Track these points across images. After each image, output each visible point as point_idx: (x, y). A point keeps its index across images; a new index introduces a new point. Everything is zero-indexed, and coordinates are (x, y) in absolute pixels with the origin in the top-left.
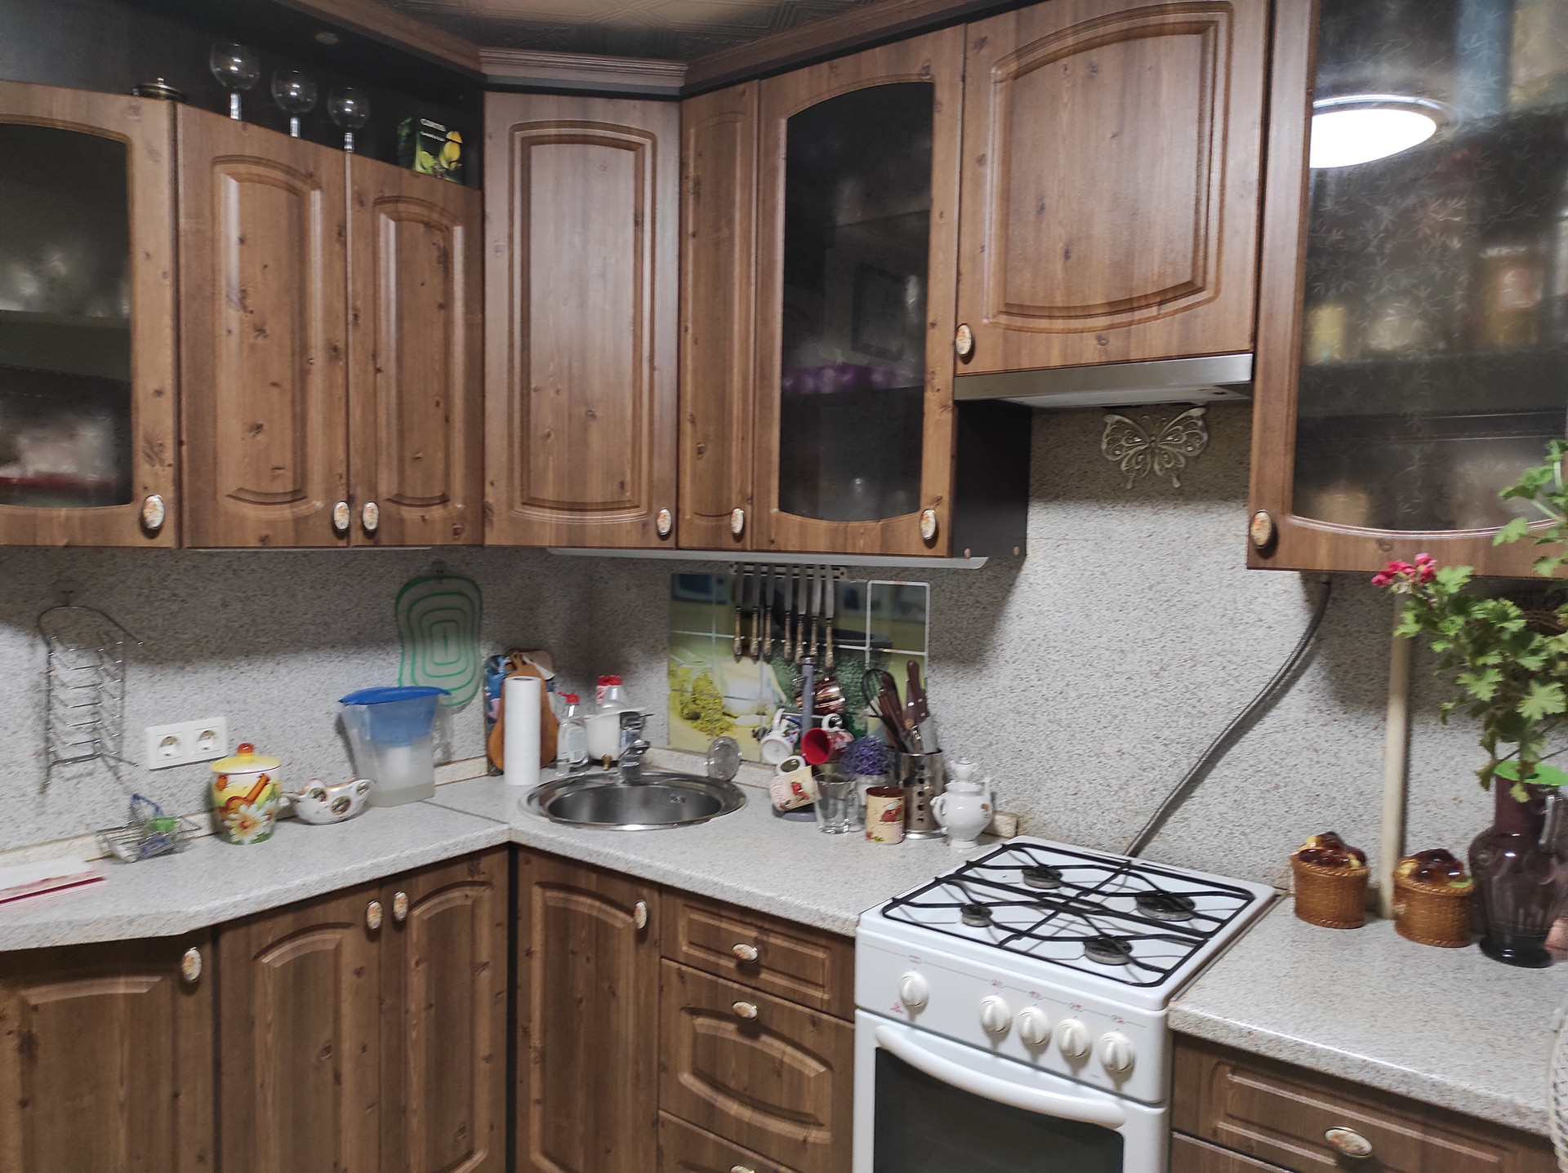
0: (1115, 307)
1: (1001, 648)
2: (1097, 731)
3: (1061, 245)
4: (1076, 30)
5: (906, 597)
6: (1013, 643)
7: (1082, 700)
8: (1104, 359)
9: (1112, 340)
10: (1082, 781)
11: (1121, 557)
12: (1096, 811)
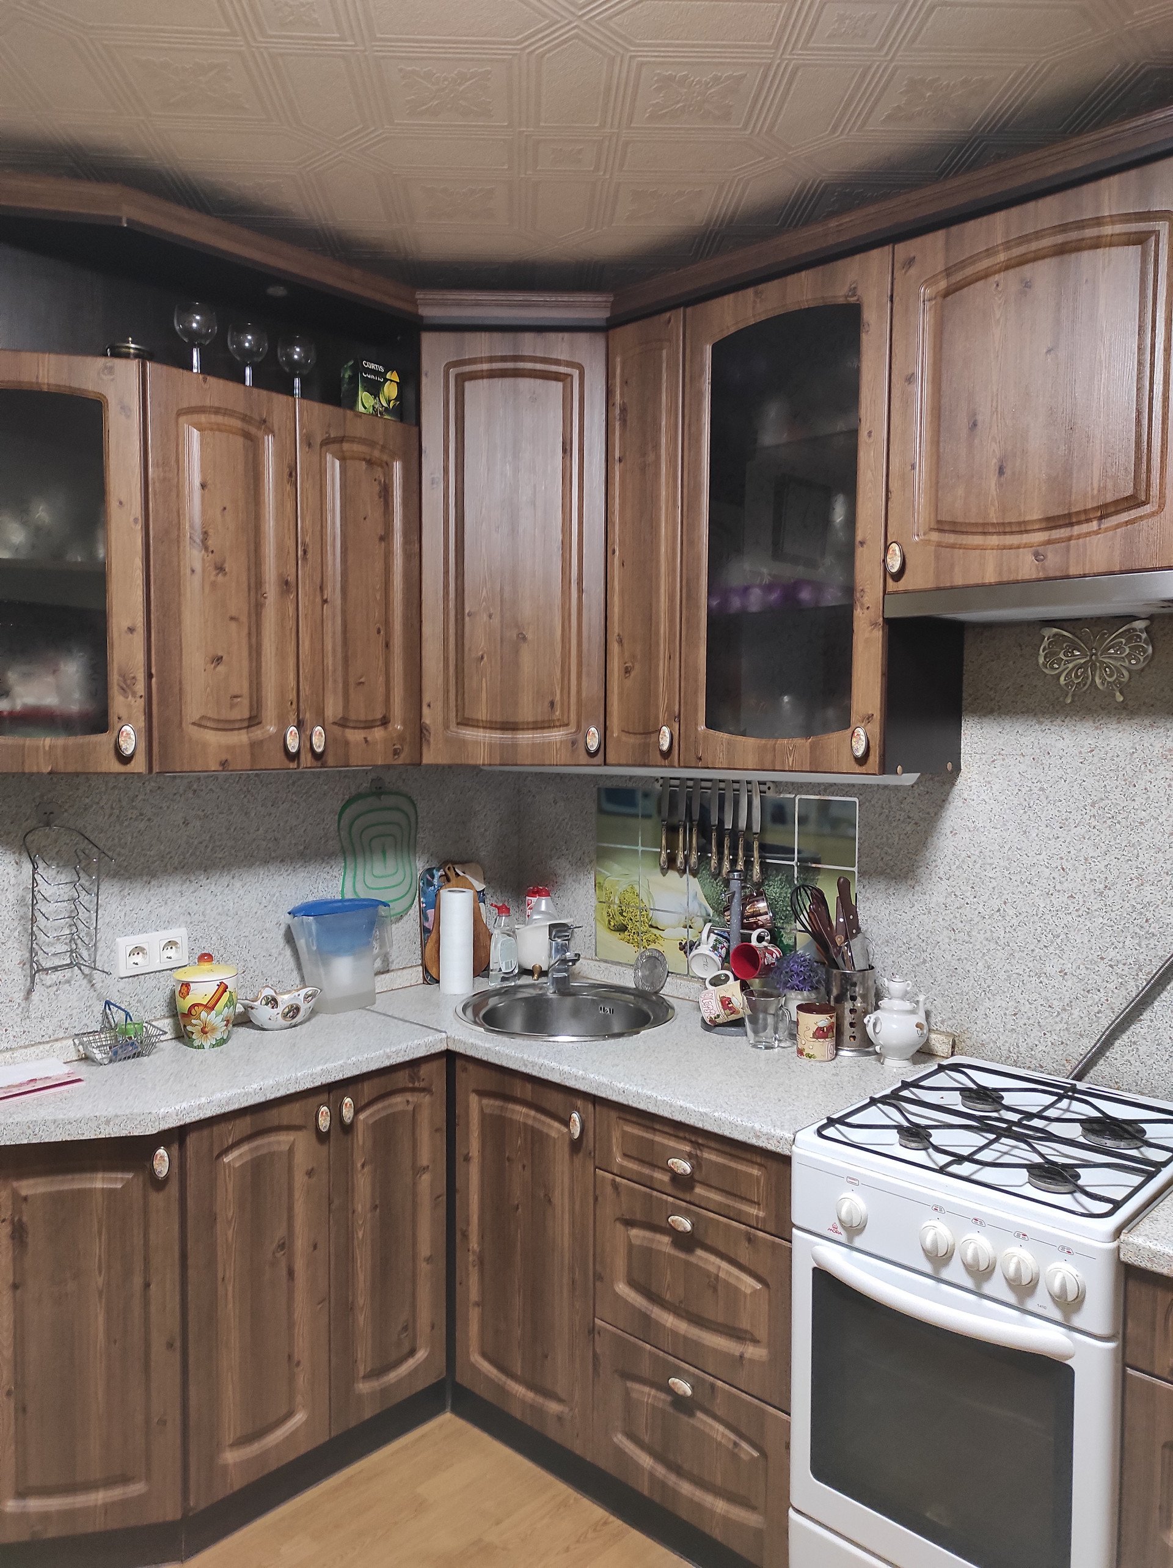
0: (1052, 523)
1: (934, 864)
2: (1037, 950)
3: (995, 461)
4: (1007, 245)
5: (834, 812)
6: (947, 859)
7: (1021, 918)
8: (1041, 575)
9: (1050, 556)
10: (1022, 1001)
11: (1060, 773)
12: (1036, 1033)
